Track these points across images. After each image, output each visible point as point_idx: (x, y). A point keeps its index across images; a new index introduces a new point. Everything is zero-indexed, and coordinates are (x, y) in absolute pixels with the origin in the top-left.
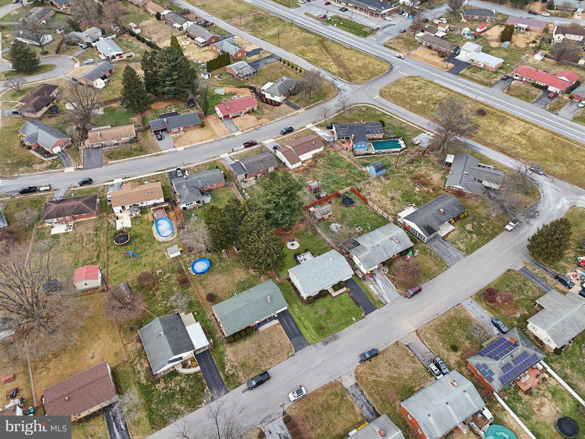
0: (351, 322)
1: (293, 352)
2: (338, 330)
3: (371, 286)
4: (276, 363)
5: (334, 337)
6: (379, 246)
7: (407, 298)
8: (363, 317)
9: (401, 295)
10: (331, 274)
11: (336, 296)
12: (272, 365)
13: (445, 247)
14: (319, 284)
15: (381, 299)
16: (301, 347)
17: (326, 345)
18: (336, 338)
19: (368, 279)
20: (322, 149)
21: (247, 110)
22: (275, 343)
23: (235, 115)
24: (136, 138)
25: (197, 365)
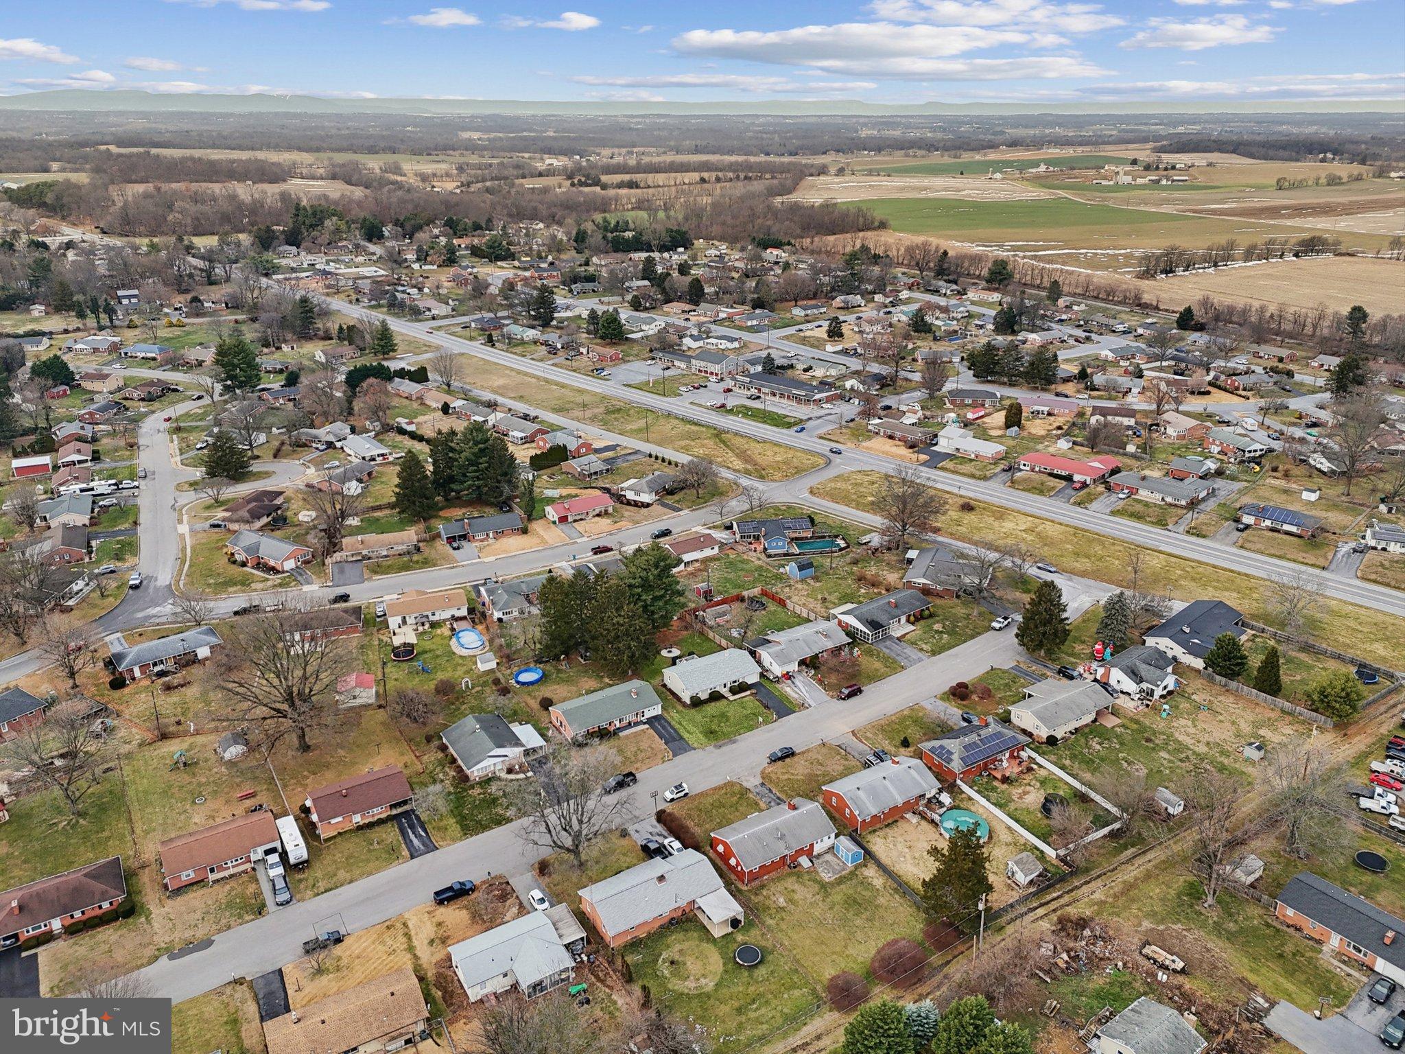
0: (756, 726)
1: (671, 757)
2: (738, 734)
3: (789, 690)
4: (645, 766)
5: (731, 740)
6: (798, 639)
7: (842, 701)
8: (775, 721)
9: (832, 697)
11: (733, 701)
12: (640, 770)
13: (899, 648)
14: (708, 681)
15: (802, 702)
16: (683, 752)
17: (719, 749)
18: (734, 742)
19: (783, 682)
20: (716, 550)
21: (597, 512)
22: (644, 748)
23: (577, 518)
24: (417, 547)
25: (524, 772)
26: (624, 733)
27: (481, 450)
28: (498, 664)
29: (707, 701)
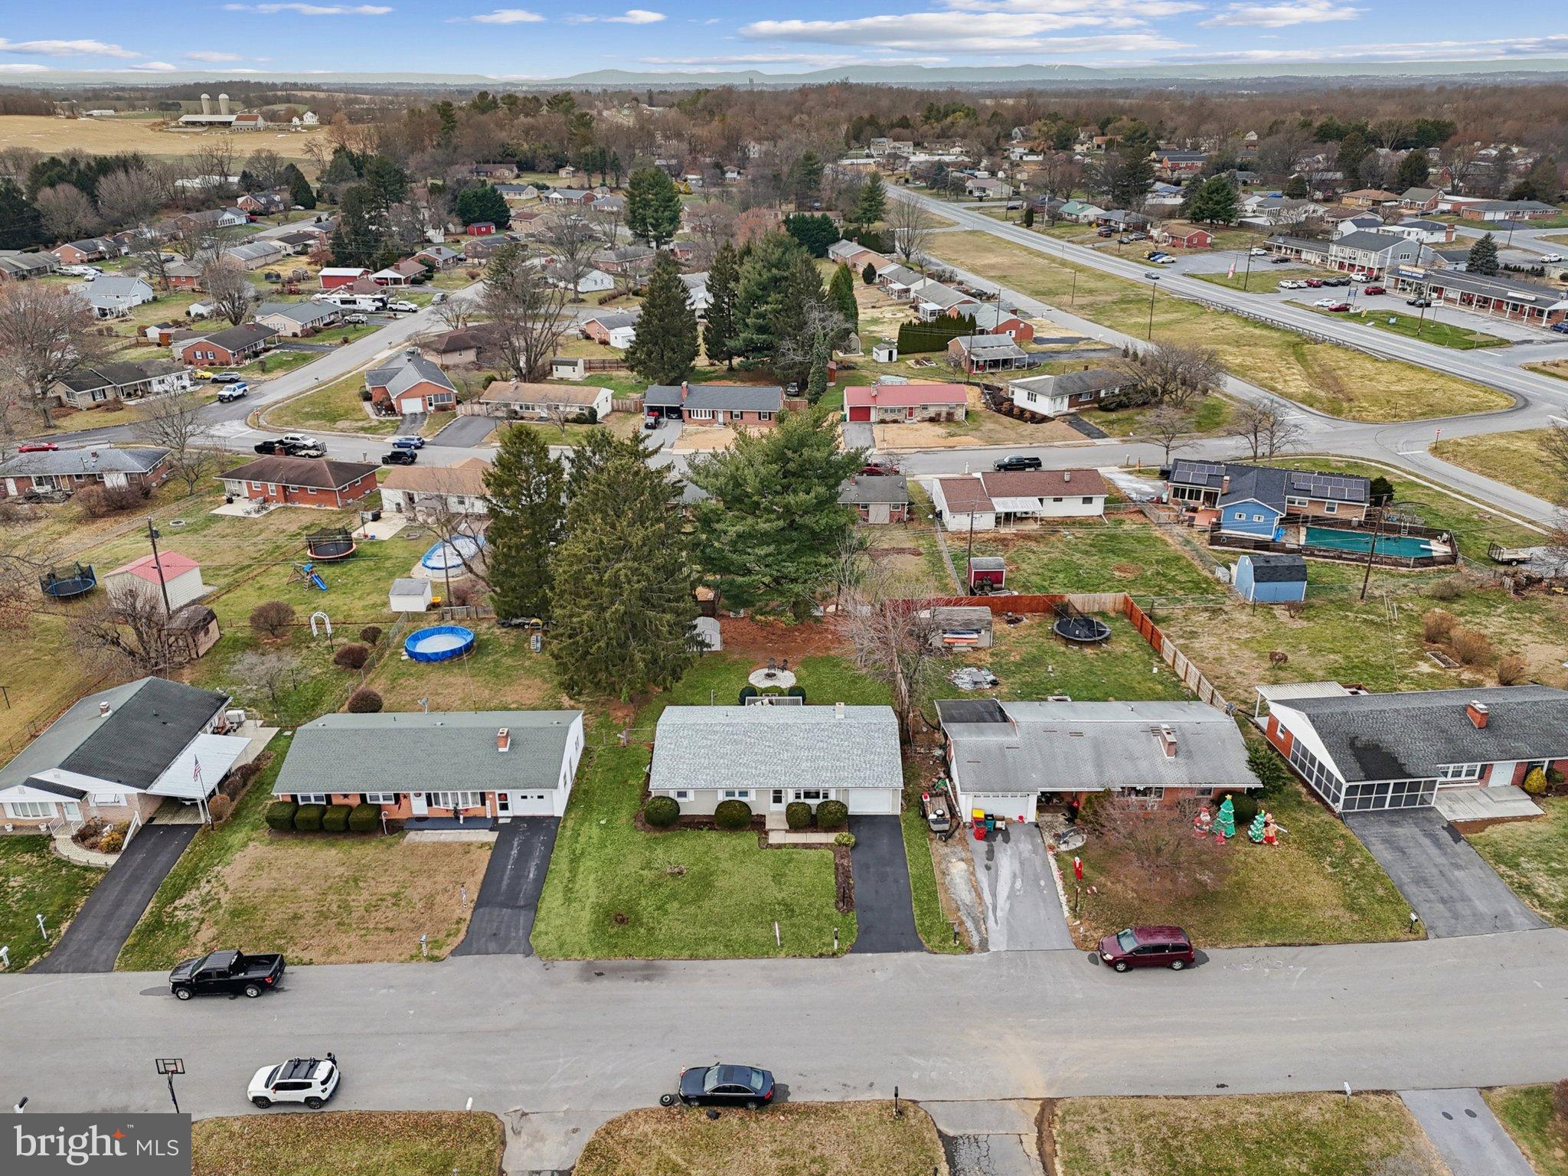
0: (763, 950)
1: (446, 950)
2: (686, 953)
3: (958, 869)
4: (352, 955)
5: (647, 967)
6: (1080, 734)
7: (1102, 968)
8: (834, 954)
9: (1081, 944)
10: (805, 754)
11: (779, 846)
12: (333, 958)
13: (1442, 860)
14: (728, 767)
15: (969, 924)
16: (492, 946)
17: (588, 980)
18: (649, 973)
19: (963, 840)
20: (1097, 508)
21: (931, 412)
22: (415, 894)
23: (889, 417)
24: (593, 413)
25: (112, 848)
26: (413, 837)
27: (776, 280)
28: (433, 606)
29: (697, 823)
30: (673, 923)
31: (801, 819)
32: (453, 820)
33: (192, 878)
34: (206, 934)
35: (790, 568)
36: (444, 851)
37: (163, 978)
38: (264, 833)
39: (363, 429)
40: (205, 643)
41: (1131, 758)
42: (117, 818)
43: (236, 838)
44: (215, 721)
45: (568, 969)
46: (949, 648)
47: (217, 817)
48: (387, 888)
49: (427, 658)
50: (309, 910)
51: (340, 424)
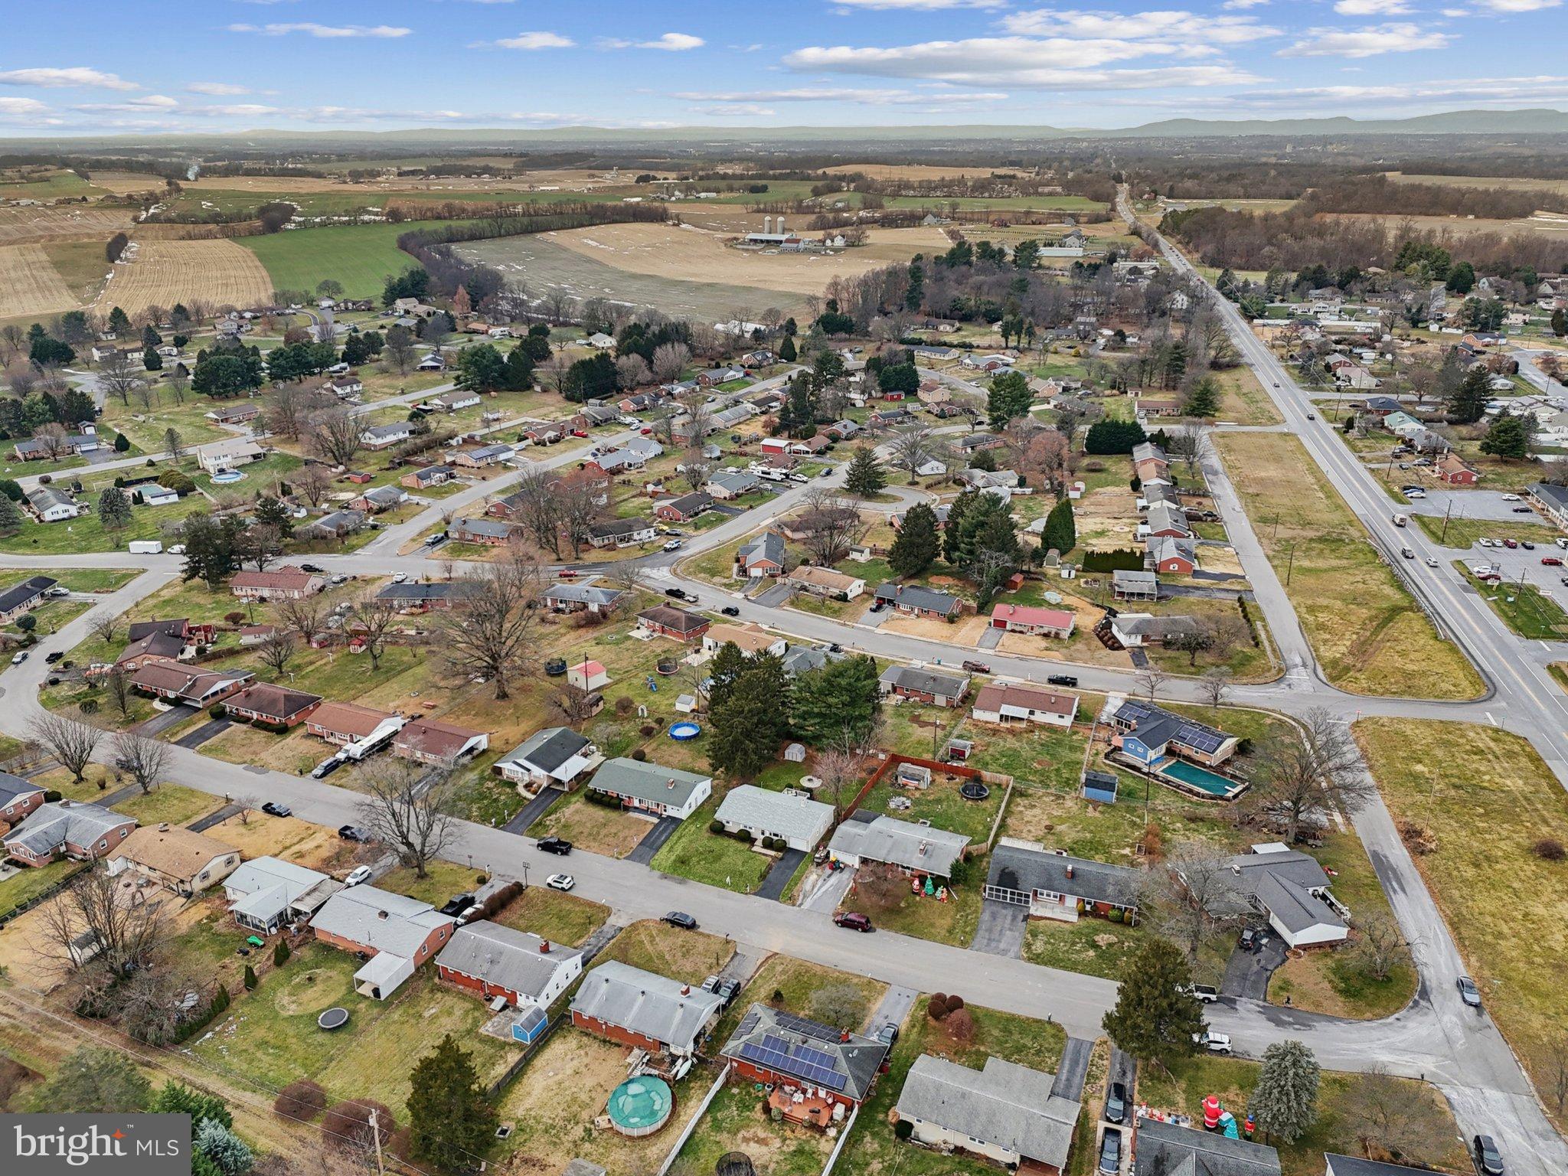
0: (723, 884)
1: (623, 857)
3: (813, 877)
4: (594, 850)
6: (891, 837)
7: (833, 922)
8: (746, 893)
9: (835, 913)
11: (755, 852)
13: (1008, 926)
15: (800, 897)
16: (638, 859)
17: (661, 879)
19: (823, 867)
20: (1067, 722)
21: (1045, 630)
22: (621, 835)
23: (1018, 628)
24: (846, 595)
25: (535, 793)
26: (631, 814)
28: (693, 711)
29: (730, 835)
30: (699, 869)
31: (768, 844)
32: (646, 811)
33: (555, 811)
34: (554, 831)
35: (826, 731)
36: (639, 821)
37: (536, 842)
38: (583, 800)
39: (725, 585)
40: (596, 710)
41: (905, 852)
42: (539, 782)
43: (574, 799)
44: (583, 750)
45: (657, 873)
46: (905, 785)
47: (571, 789)
48: (613, 830)
49: (677, 738)
50: (586, 831)
51: (717, 579)
